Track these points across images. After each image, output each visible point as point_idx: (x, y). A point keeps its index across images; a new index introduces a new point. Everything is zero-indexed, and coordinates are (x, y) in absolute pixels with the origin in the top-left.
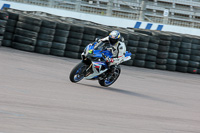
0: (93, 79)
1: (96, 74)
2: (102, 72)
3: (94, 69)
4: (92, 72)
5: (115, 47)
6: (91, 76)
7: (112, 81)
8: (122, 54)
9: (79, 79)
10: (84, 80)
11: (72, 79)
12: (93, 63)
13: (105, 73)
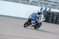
0: (32, 26)
1: (33, 25)
3: (32, 23)
4: (32, 24)
5: (40, 16)
6: (31, 25)
7: (39, 27)
8: (42, 18)
9: (27, 26)
10: (29, 27)
11: (24, 26)
12: (32, 21)
13: (36, 24)
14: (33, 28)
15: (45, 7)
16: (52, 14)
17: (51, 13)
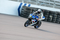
2: (35, 23)
4: (32, 23)
12: (32, 20)
13: (36, 23)
14: (33, 27)
15: (24, 2)
16: (32, 10)
17: (30, 9)
